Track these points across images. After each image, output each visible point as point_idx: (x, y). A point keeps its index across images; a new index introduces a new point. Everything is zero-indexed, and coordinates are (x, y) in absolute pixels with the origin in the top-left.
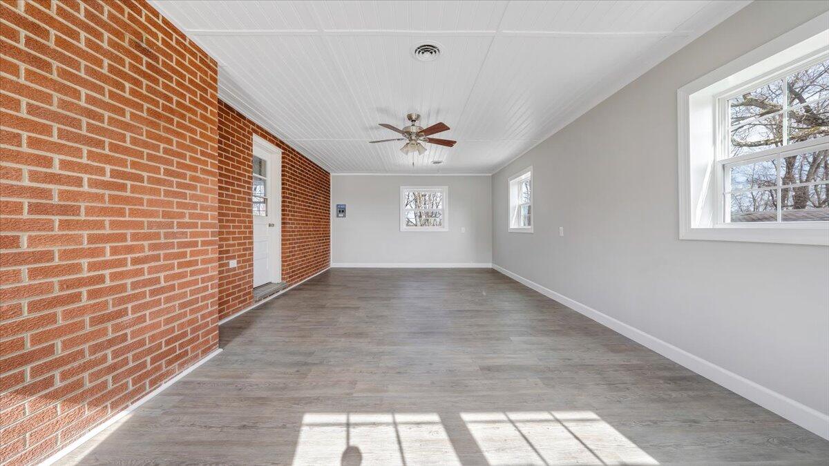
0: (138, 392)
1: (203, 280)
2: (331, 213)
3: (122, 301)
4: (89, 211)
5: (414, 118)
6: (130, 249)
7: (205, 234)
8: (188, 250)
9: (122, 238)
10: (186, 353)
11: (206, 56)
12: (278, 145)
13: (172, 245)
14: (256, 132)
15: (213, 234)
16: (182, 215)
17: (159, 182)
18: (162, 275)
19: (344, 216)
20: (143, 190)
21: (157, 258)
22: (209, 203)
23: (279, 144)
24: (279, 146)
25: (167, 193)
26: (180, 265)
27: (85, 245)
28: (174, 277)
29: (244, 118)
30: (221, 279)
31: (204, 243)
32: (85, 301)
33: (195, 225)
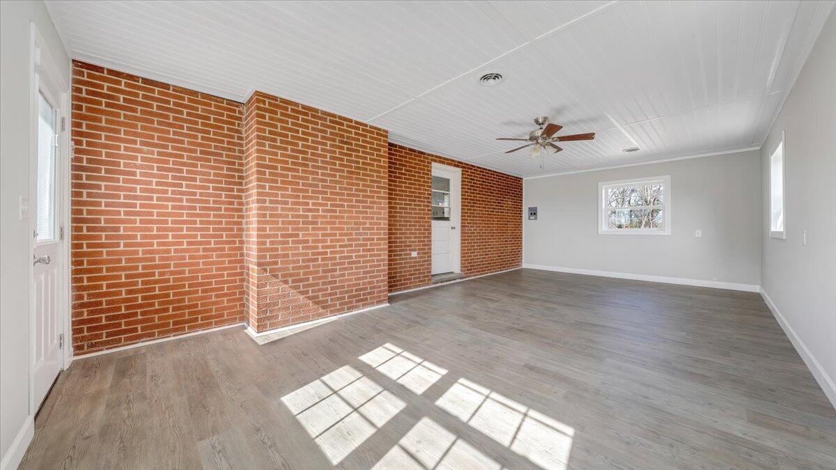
0: (340, 311)
1: (378, 261)
2: (523, 215)
3: (335, 264)
4: (322, 223)
5: (541, 121)
6: (338, 241)
7: (380, 234)
8: (369, 243)
9: (335, 235)
10: (366, 299)
11: (380, 129)
12: (455, 166)
13: (359, 240)
14: (435, 161)
15: (384, 234)
16: (365, 223)
17: (352, 206)
18: (354, 255)
19: (536, 218)
20: (345, 212)
21: (351, 246)
22: (382, 216)
23: (457, 164)
24: (458, 166)
25: (357, 212)
26: (364, 250)
27: (320, 238)
28: (360, 256)
29: (424, 153)
30: (389, 260)
31: (378, 239)
32: (320, 262)
33: (373, 229)
